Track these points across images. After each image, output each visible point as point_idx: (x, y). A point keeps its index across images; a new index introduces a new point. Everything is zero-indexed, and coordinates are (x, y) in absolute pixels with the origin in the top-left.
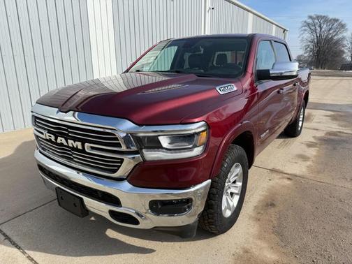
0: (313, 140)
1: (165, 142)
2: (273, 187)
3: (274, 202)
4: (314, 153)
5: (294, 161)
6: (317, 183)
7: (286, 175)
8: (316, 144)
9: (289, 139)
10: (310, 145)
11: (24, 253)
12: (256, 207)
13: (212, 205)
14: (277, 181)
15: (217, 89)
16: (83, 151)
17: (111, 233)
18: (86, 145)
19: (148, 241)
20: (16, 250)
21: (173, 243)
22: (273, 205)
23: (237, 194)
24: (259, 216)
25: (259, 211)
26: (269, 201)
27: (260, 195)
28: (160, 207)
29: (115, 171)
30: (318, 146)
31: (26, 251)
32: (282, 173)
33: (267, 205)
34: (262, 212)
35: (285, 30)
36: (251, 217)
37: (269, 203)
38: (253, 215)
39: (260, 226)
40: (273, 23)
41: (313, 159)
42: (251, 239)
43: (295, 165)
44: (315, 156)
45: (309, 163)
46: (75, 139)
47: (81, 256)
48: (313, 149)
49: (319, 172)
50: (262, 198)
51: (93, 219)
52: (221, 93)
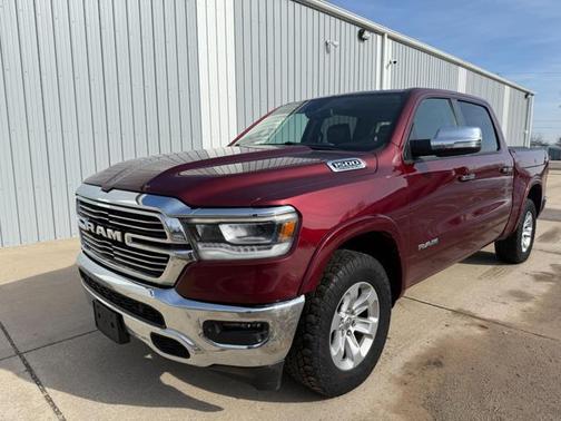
0: (549, 270)
1: (228, 233)
2: (448, 336)
3: (441, 360)
4: (544, 290)
5: (501, 300)
6: (532, 336)
7: (478, 321)
8: (553, 276)
9: (504, 267)
10: (540, 278)
11: (43, 391)
12: (407, 365)
13: (308, 341)
14: (459, 328)
15: (329, 164)
16: (123, 244)
17: (168, 379)
18: (127, 235)
19: (216, 395)
20: (34, 386)
21: (253, 402)
22: (438, 364)
23: (369, 336)
24: (407, 378)
25: (411, 370)
26: (434, 357)
27: (421, 347)
28: (218, 331)
29: (158, 274)
30: (556, 279)
31: (47, 389)
32: (473, 316)
33: (429, 363)
34: (416, 373)
35: (527, 94)
36: (392, 378)
37: (434, 361)
38: (398, 376)
39: (405, 392)
40: (505, 83)
41: (539, 299)
42: (382, 411)
43: (502, 305)
44: (545, 295)
45: (528, 305)
46: (115, 228)
47: (115, 403)
48: (544, 283)
49: (541, 321)
50: (423, 351)
51: (149, 356)
52: (335, 170)
